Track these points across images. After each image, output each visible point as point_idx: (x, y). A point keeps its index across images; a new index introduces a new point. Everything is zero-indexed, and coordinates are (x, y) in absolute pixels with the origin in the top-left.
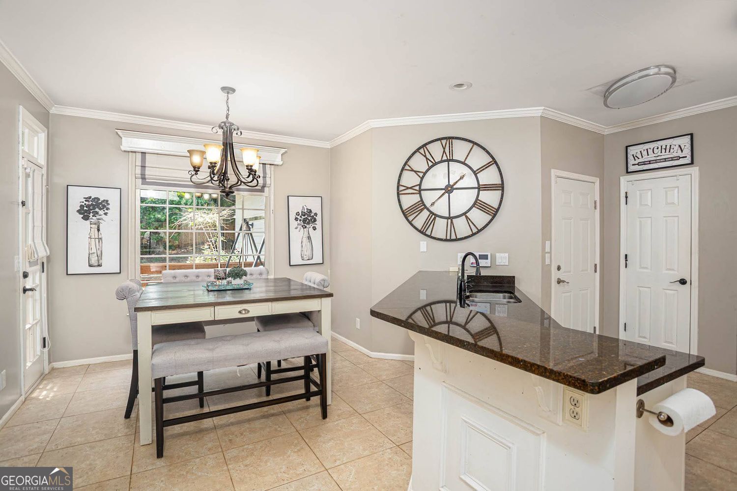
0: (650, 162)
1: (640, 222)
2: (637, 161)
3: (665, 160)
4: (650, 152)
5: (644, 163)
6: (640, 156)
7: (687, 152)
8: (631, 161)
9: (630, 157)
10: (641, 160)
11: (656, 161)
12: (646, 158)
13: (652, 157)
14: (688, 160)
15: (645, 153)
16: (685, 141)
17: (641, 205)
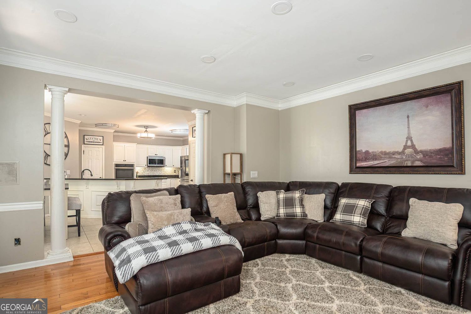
0: (91, 142)
1: (88, 160)
2: (87, 141)
3: (96, 142)
4: (92, 139)
5: (90, 142)
6: (88, 139)
7: (102, 141)
8: (85, 140)
9: (85, 139)
10: (89, 141)
11: (93, 142)
12: (90, 140)
13: (92, 140)
14: (102, 144)
15: (90, 139)
16: (101, 138)
17: (88, 155)
